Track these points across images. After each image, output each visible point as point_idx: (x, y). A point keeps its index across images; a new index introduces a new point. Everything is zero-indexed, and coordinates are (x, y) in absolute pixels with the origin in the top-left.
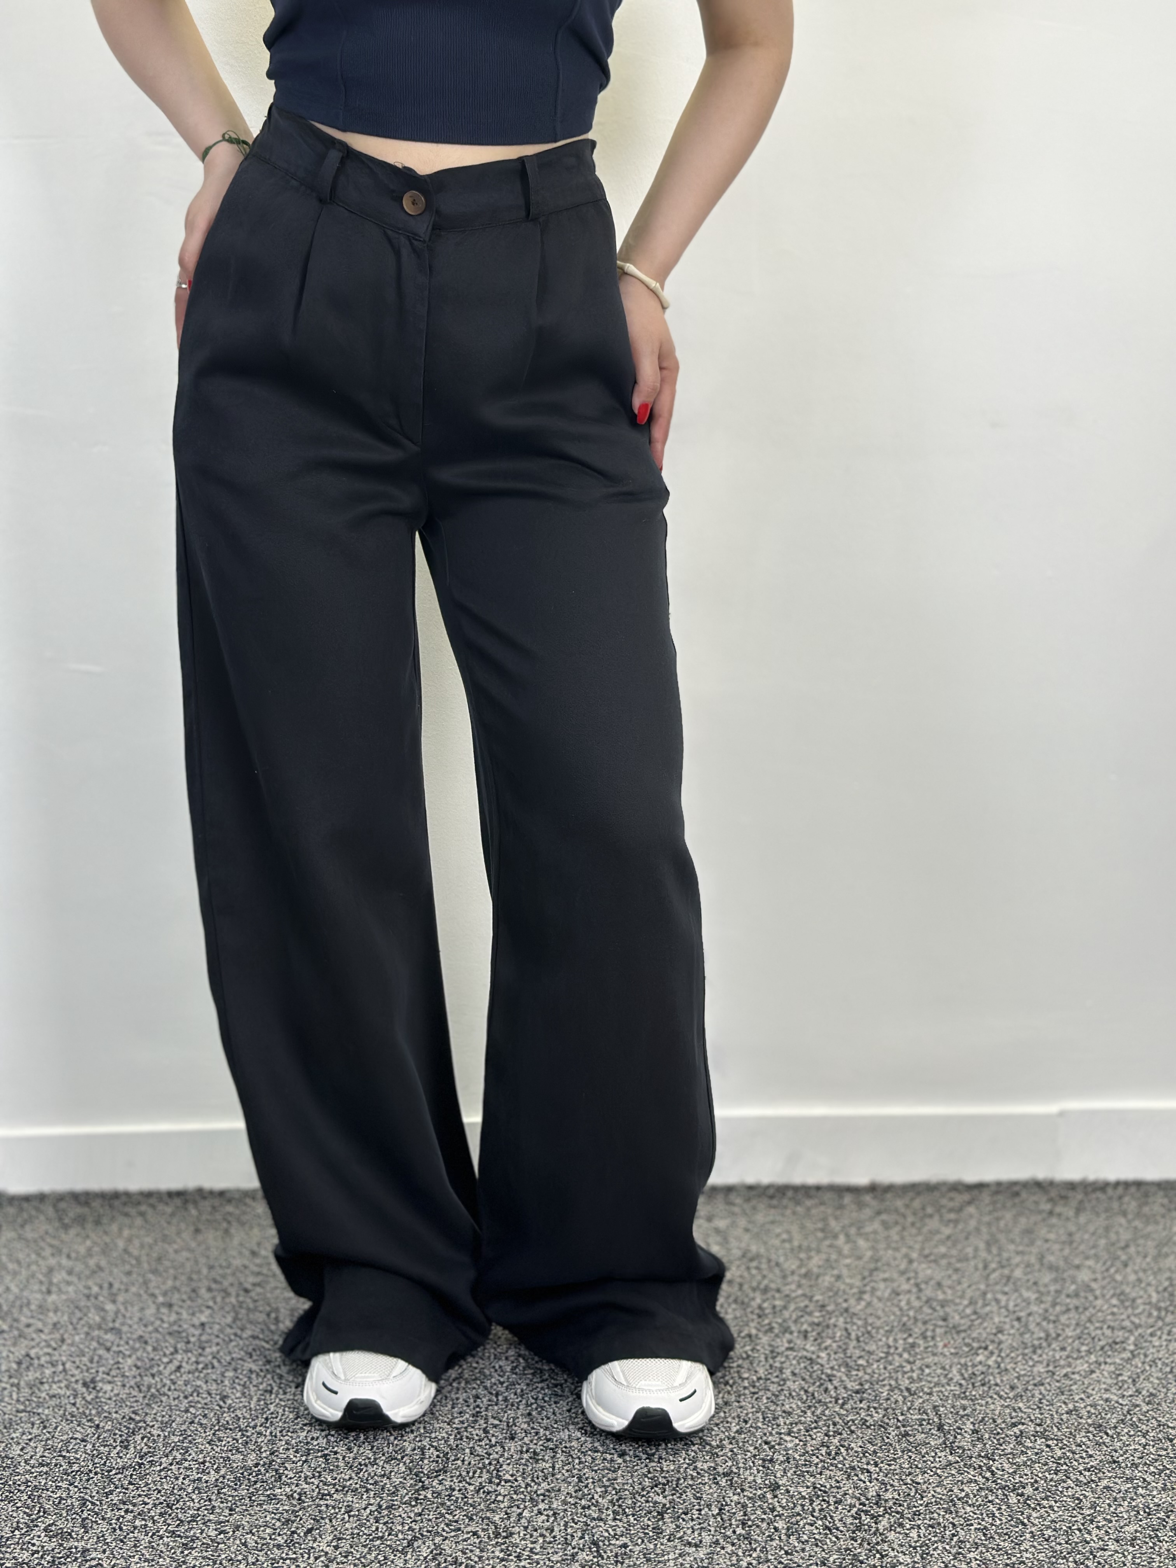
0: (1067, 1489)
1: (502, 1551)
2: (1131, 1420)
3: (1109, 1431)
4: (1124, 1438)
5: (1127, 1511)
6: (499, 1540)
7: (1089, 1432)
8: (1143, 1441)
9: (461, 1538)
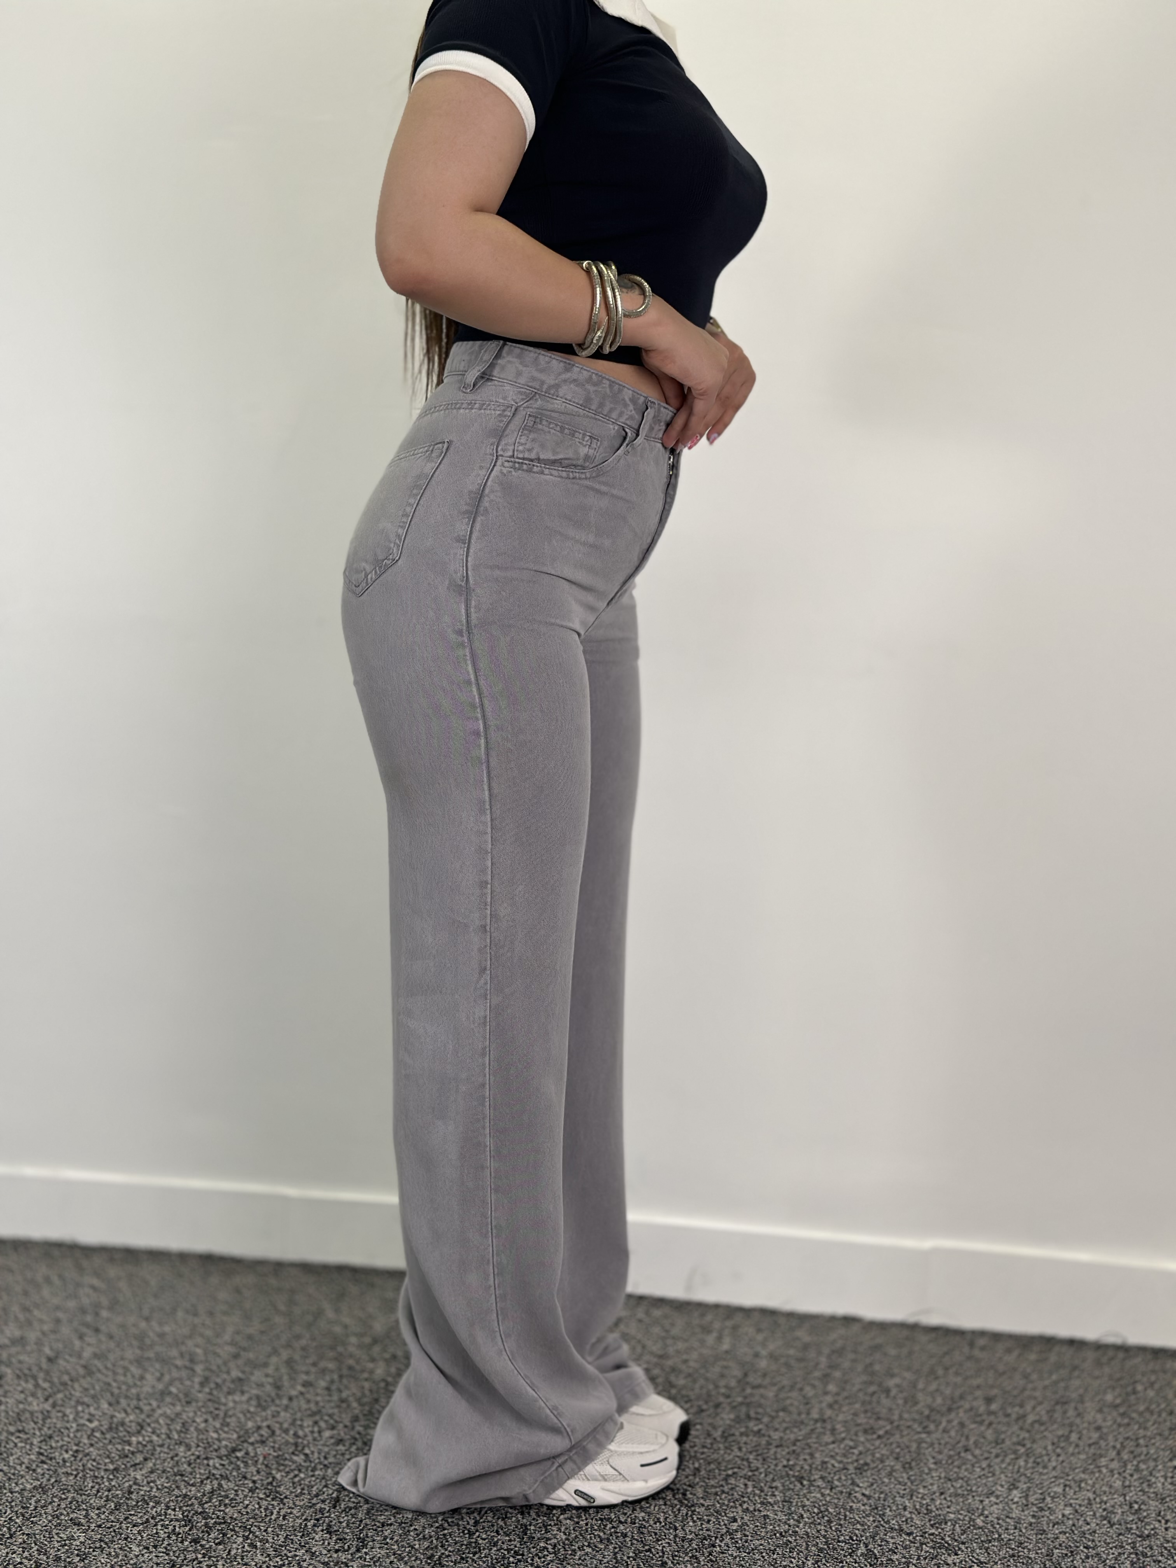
0: (733, 1512)
1: (265, 1493)
2: (832, 1478)
3: (805, 1482)
4: (812, 1488)
5: (767, 1532)
6: (269, 1487)
7: (789, 1480)
8: (828, 1492)
9: (241, 1482)
